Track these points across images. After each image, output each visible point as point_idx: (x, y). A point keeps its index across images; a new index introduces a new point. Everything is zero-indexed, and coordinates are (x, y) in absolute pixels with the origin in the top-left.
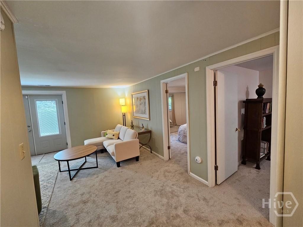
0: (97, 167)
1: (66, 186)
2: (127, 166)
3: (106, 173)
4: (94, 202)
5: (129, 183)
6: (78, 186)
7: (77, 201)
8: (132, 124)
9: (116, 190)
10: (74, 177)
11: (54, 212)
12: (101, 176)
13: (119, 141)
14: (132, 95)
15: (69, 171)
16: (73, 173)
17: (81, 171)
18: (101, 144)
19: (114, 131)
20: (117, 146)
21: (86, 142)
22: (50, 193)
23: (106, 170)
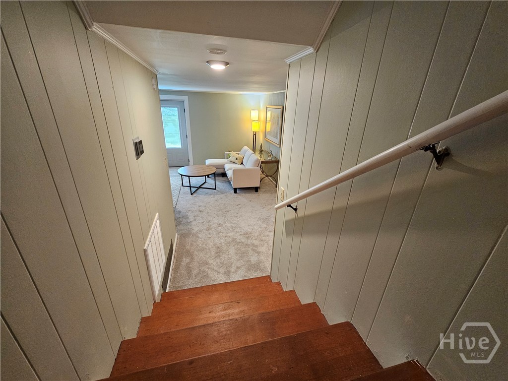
0: (215, 189)
1: (187, 198)
2: (243, 194)
3: (222, 196)
4: (208, 213)
5: (240, 208)
6: (197, 200)
7: (195, 209)
8: (261, 148)
9: (227, 210)
10: (194, 192)
11: (179, 212)
12: (217, 197)
13: (241, 167)
14: (267, 108)
15: (190, 187)
16: (193, 190)
17: (200, 189)
18: (223, 167)
19: (238, 154)
20: (235, 171)
21: (208, 162)
22: (176, 200)
23: (222, 193)
